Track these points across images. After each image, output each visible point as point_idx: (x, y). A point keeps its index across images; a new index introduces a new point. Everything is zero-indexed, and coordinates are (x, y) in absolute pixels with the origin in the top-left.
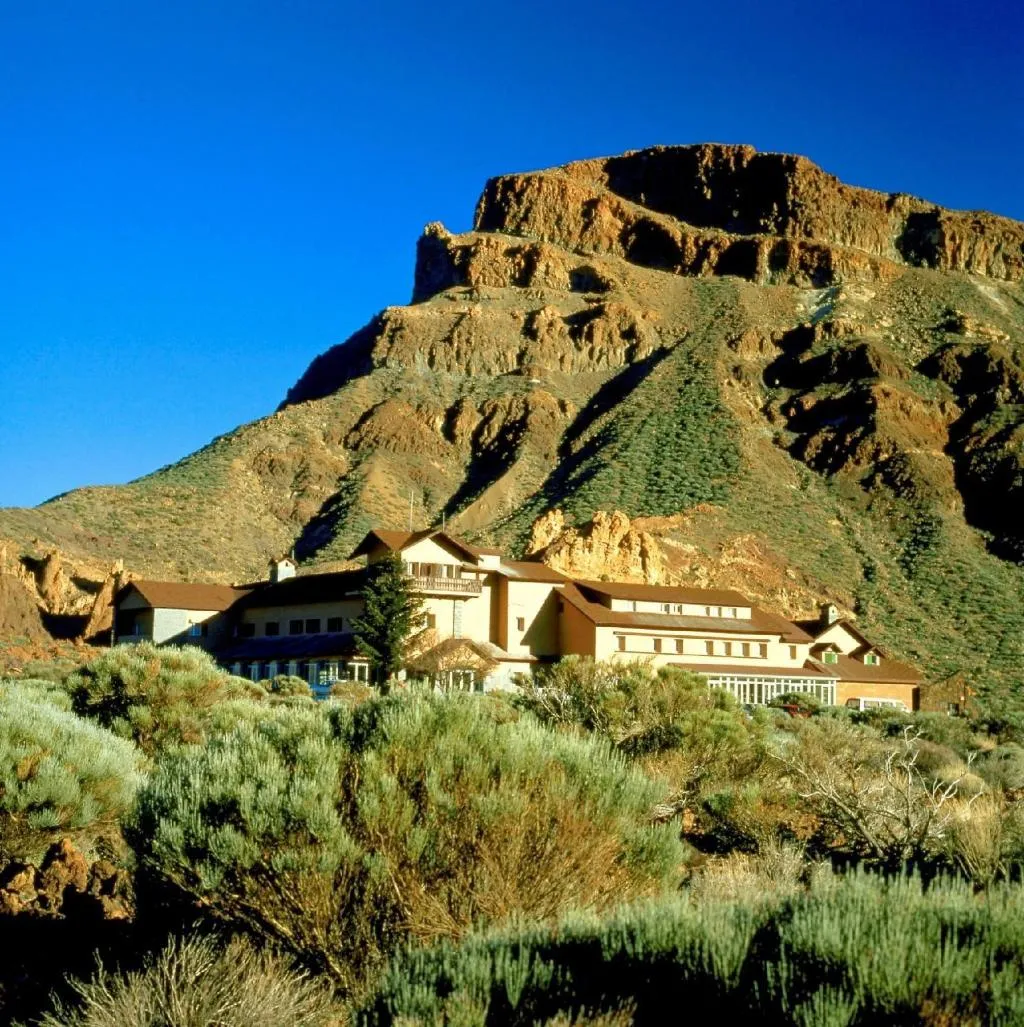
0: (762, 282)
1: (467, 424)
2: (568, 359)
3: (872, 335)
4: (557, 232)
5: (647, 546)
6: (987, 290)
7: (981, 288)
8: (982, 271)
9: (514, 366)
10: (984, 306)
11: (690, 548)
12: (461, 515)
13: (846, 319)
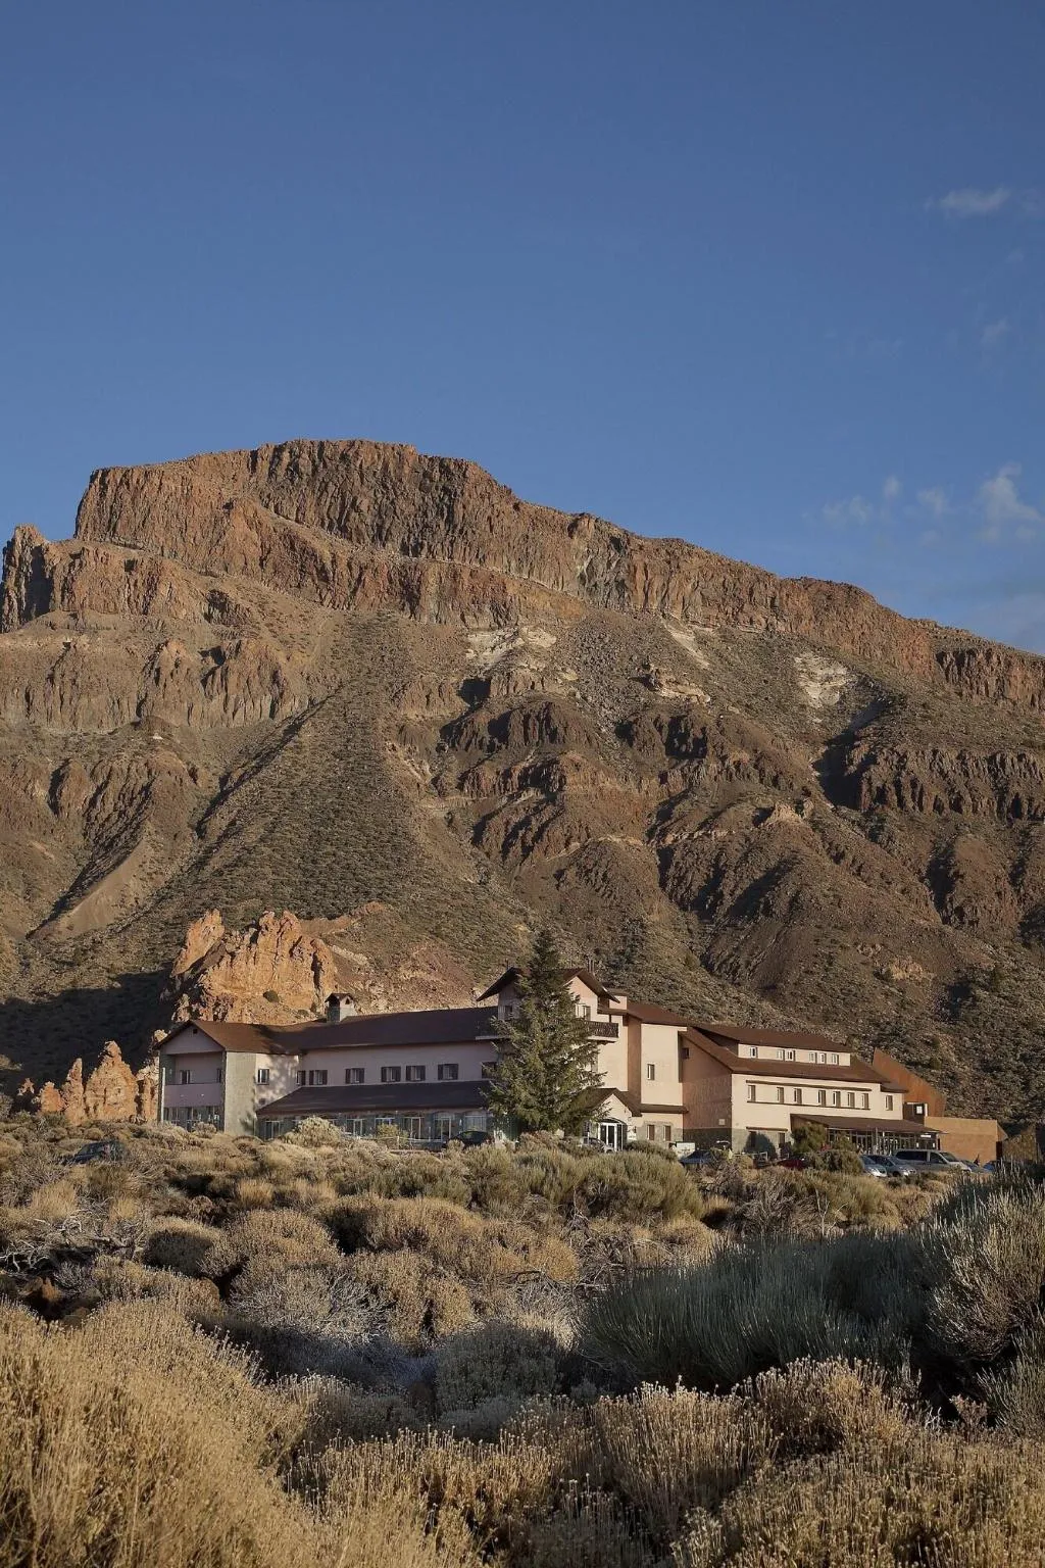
0: (425, 619)
1: (76, 794)
2: (197, 709)
3: (556, 690)
4: (181, 545)
5: (320, 956)
6: (683, 638)
7: (676, 635)
8: (677, 614)
9: (131, 715)
10: (681, 657)
11: (362, 959)
12: (72, 913)
13: (527, 669)
